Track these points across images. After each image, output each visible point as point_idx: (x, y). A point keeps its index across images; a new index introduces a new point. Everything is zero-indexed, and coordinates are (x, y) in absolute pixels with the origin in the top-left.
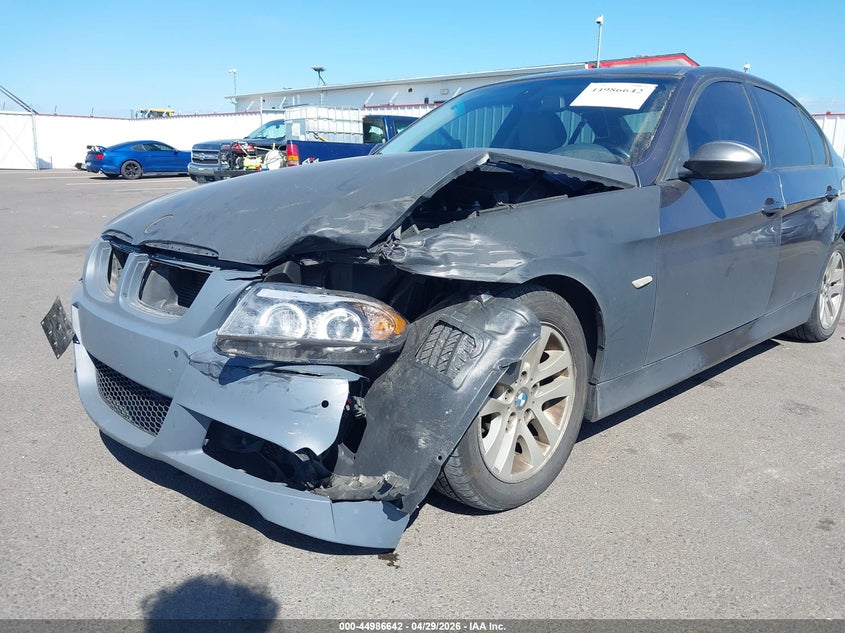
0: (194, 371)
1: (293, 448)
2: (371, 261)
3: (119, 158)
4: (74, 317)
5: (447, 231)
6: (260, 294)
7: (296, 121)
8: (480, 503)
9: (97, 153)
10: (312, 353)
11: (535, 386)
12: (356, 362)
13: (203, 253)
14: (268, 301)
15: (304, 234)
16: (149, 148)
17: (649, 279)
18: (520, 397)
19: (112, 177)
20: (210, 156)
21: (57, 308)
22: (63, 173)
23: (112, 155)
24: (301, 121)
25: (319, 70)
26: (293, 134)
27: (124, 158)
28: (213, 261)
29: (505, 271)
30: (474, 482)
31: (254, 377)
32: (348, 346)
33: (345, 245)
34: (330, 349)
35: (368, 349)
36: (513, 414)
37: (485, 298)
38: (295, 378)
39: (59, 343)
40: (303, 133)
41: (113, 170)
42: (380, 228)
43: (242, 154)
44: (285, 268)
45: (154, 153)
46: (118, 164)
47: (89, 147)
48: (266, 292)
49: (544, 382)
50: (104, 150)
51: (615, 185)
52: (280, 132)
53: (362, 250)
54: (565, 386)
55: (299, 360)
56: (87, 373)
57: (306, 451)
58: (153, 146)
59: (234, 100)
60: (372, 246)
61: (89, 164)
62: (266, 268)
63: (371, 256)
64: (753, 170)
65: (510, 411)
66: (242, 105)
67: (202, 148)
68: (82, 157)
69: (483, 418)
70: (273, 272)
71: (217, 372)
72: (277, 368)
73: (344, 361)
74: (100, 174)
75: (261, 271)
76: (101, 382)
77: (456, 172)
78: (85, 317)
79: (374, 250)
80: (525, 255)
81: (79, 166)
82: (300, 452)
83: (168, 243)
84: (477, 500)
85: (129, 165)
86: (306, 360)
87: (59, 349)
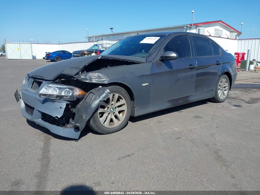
0: (38, 102)
1: (54, 116)
2: (75, 79)
3: (54, 56)
4: (20, 93)
5: (91, 73)
6: (49, 85)
7: (100, 44)
8: (100, 131)
9: (48, 54)
10: (60, 97)
11: (116, 107)
12: (70, 100)
13: (42, 78)
14: (50, 87)
15: (60, 73)
16: (63, 52)
17: (147, 84)
18: (112, 109)
19: (52, 61)
20: (78, 55)
21: (17, 91)
22: (39, 60)
23: (52, 55)
24: (102, 45)
25: (112, 29)
26: (100, 48)
27: (56, 55)
28: (43, 80)
29: (104, 81)
30: (97, 126)
31: (48, 102)
32: (68, 96)
33: (68, 76)
34: (64, 97)
35: (73, 97)
36: (109, 113)
37: (100, 87)
38: (56, 102)
39: (18, 99)
40: (102, 48)
41: (52, 59)
42: (76, 72)
43: (85, 54)
44: (57, 81)
45: (65, 54)
46: (54, 57)
47: (46, 53)
48: (50, 85)
49: (119, 107)
50: (50, 53)
51: (139, 62)
52: (96, 48)
53: (72, 77)
54: (124, 108)
55: (57, 99)
56: (23, 105)
57: (57, 117)
58: (64, 52)
59: (88, 38)
60: (75, 76)
61: (46, 57)
62: (54, 81)
63: (75, 78)
64: (175, 58)
65: (108, 112)
66: (90, 39)
67: (75, 52)
68: (44, 55)
69: (99, 113)
70: (55, 82)
71: (42, 102)
72: (53, 101)
73: (67, 100)
74: (49, 60)
75: (52, 82)
76: (26, 108)
77: (93, 60)
78: (22, 93)
79: (75, 77)
80: (109, 78)
81: (44, 58)
82: (55, 117)
83: (36, 76)
84: (98, 131)
85: (57, 57)
86: (58, 99)
87: (18, 100)
